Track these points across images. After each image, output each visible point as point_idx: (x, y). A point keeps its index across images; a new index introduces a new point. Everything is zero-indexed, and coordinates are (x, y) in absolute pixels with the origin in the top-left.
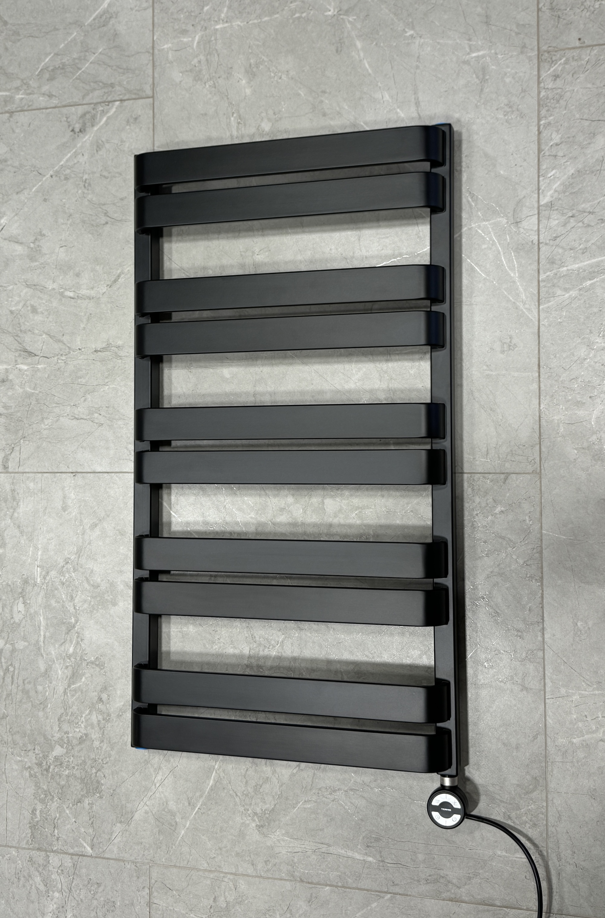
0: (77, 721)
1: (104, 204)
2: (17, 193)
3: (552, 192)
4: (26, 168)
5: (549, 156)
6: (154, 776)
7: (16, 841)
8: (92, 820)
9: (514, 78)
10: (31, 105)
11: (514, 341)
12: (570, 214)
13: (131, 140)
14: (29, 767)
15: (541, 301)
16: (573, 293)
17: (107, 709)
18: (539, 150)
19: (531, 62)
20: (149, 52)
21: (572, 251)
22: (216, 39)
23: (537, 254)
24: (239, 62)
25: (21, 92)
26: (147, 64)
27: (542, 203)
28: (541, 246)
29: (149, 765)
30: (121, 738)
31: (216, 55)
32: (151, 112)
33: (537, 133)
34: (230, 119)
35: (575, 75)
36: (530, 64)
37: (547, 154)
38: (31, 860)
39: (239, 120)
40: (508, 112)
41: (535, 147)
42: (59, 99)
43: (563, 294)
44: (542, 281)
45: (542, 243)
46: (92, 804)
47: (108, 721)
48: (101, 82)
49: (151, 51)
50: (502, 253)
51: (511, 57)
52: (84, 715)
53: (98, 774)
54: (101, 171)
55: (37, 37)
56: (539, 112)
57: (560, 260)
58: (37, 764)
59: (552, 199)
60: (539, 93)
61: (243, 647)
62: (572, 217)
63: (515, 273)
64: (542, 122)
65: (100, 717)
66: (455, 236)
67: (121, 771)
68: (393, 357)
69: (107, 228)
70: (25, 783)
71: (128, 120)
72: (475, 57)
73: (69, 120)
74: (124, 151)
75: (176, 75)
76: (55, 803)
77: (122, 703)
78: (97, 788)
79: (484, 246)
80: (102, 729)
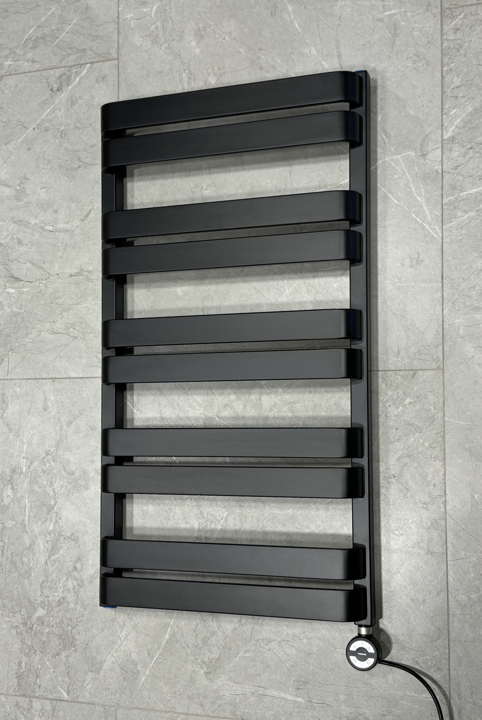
0: (56, 587)
1: (78, 151)
2: (6, 144)
3: (454, 127)
4: (14, 122)
5: (451, 97)
6: (119, 631)
7: (5, 689)
8: (68, 670)
9: (420, 32)
10: (18, 70)
11: (421, 257)
12: (469, 146)
13: (100, 96)
14: (16, 626)
15: (444, 222)
16: (471, 214)
17: (81, 576)
18: (443, 93)
19: (435, 18)
20: (115, 22)
21: (470, 178)
22: (170, 9)
23: (441, 182)
24: (190, 27)
25: (9, 60)
26: (114, 32)
27: (445, 137)
28: (444, 174)
29: (116, 623)
30: (92, 601)
31: (170, 21)
32: (117, 71)
33: (441, 78)
34: (182, 75)
35: (472, 28)
36: (434, 20)
37: (449, 95)
38: (17, 705)
39: (190, 76)
40: (416, 61)
41: (439, 89)
42: (40, 64)
43: (463, 215)
44: (445, 204)
45: (445, 172)
46: (68, 656)
47: (81, 586)
48: (74, 48)
49: (117, 21)
50: (411, 182)
51: (418, 14)
52: (61, 582)
53: (73, 631)
54: (75, 123)
55: (22, 13)
56: (442, 59)
57: (461, 186)
58: (22, 623)
59: (453, 134)
60: (442, 44)
61: (193, 522)
62: (470, 148)
63: (422, 199)
64: (445, 69)
65: (75, 583)
66: (371, 169)
67: (92, 627)
68: (319, 274)
69: (80, 171)
70: (13, 640)
71: (97, 79)
72: (387, 15)
73: (48, 81)
74: (94, 105)
75: (137, 40)
76: (38, 656)
77: (94, 571)
78: (73, 642)
79: (396, 177)
80: (77, 593)
